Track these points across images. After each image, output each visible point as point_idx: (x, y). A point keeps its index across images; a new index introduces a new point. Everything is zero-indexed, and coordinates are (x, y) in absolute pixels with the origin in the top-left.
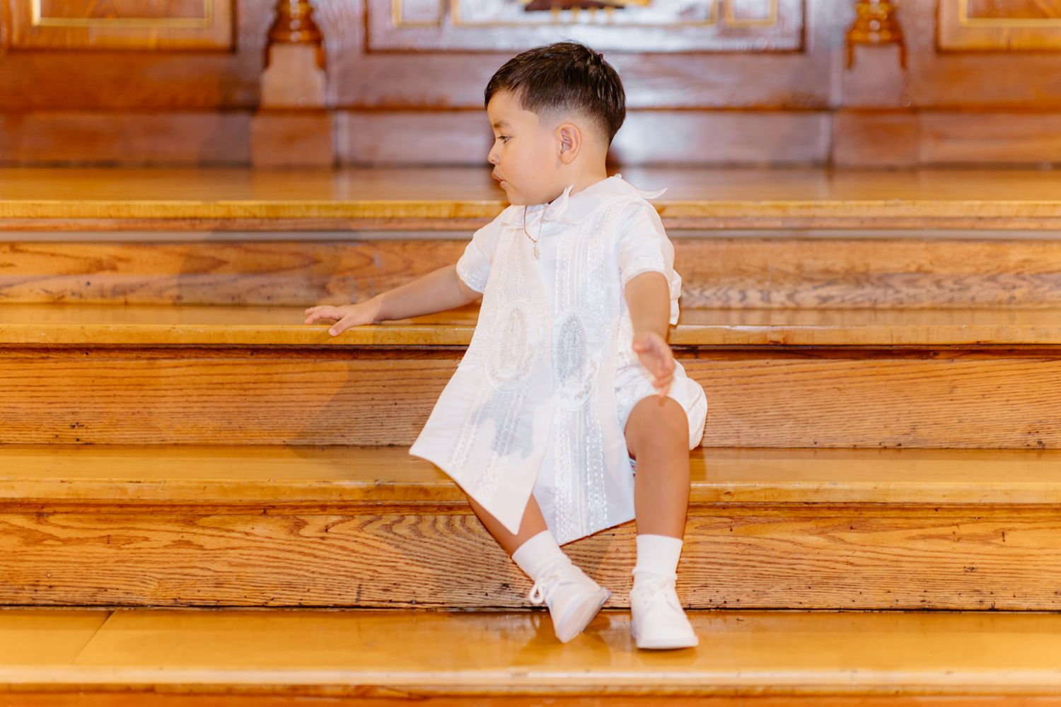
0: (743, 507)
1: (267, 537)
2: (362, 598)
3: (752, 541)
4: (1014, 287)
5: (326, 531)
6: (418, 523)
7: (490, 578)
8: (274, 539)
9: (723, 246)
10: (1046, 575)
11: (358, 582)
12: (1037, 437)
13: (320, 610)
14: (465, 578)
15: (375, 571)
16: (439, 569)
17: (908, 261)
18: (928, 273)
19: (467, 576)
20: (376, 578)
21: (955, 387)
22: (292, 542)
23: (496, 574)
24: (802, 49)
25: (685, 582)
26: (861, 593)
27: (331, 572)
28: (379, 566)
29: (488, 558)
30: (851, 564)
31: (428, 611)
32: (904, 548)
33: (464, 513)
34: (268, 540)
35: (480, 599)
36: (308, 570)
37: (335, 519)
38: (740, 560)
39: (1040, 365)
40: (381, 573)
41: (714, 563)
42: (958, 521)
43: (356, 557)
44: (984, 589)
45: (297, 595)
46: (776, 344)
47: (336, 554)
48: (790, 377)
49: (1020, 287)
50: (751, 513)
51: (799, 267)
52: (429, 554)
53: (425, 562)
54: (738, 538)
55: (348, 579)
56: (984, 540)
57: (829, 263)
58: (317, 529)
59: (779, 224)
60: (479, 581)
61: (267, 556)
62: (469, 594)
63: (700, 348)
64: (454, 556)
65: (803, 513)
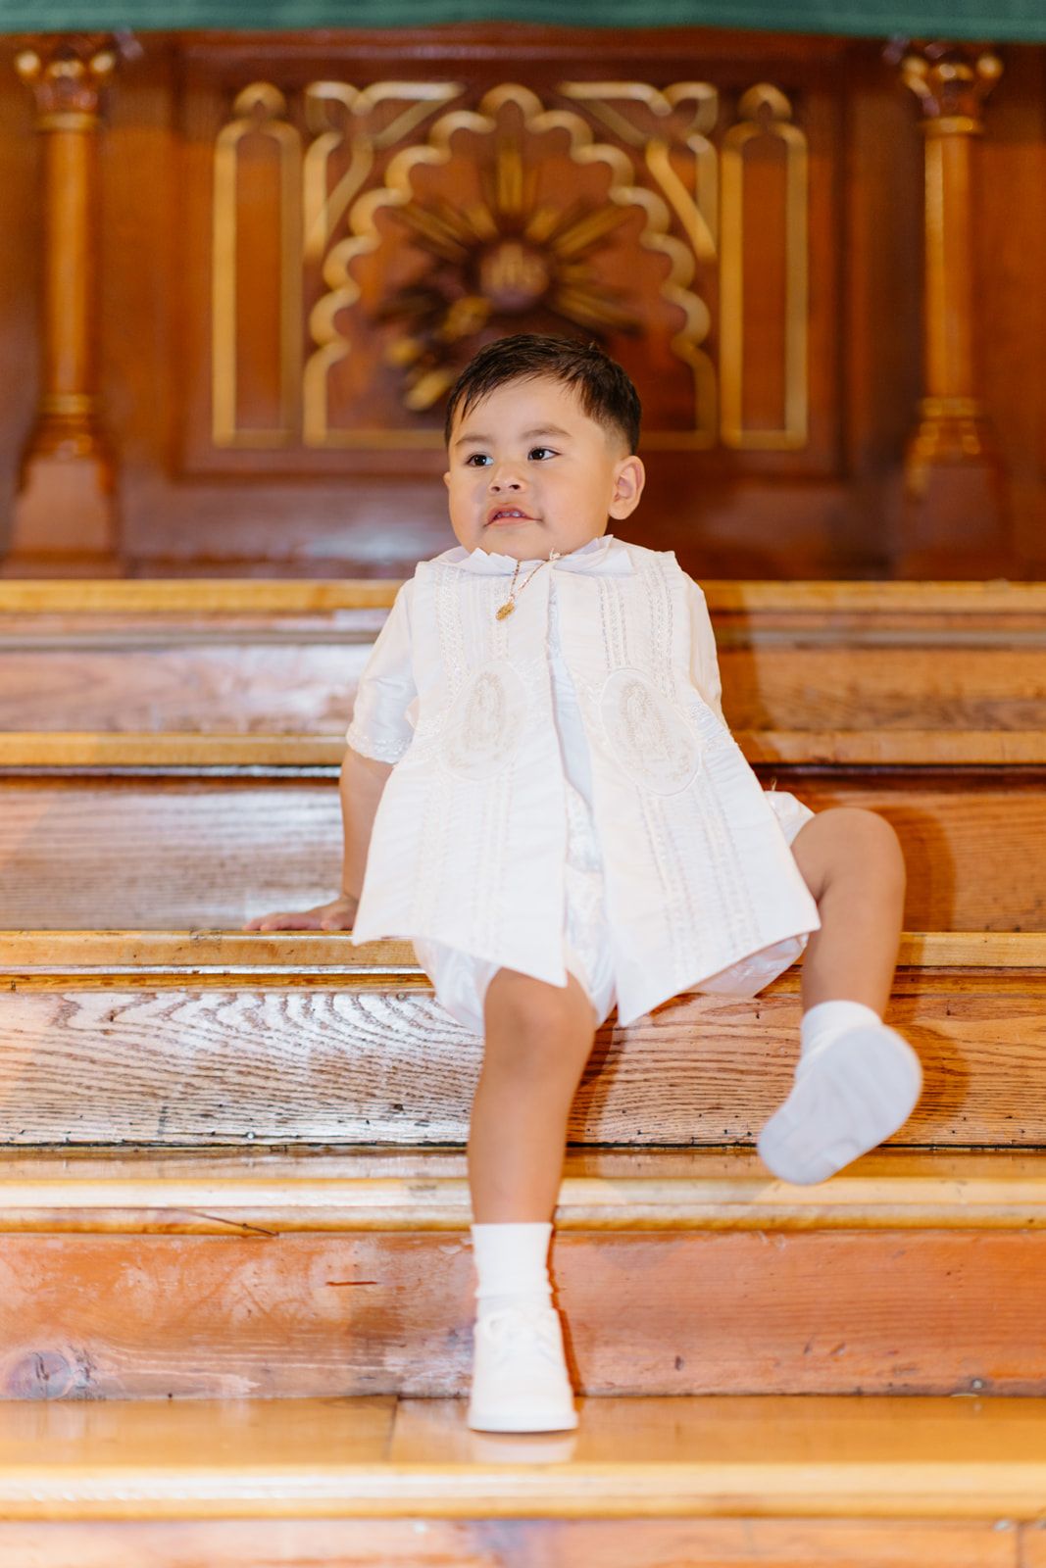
1: (15, 1031)
2: (167, 1130)
5: (112, 1019)
6: (258, 1006)
7: (374, 1096)
8: (27, 1033)
11: (161, 1103)
13: (100, 1149)
14: (333, 1095)
15: (188, 1085)
16: (290, 1082)
17: (1021, 680)
19: (337, 1092)
20: (189, 1097)
22: (55, 1039)
23: (382, 1089)
25: (687, 1101)
26: (965, 1119)
27: (118, 1087)
28: (195, 1076)
29: (370, 1062)
31: (274, 1150)
32: (1031, 1046)
33: (332, 989)
34: (18, 1035)
35: (358, 1131)
36: (79, 1085)
37: (126, 999)
38: (774, 1065)
40: (199, 1088)
41: (732, 1070)
43: (156, 1062)
45: (63, 1125)
47: (126, 1057)
51: (853, 689)
52: (275, 1057)
53: (270, 1070)
54: (768, 1030)
55: (147, 1098)
57: (900, 682)
58: (97, 1018)
59: (821, 621)
60: (356, 1101)
61: (16, 1062)
62: (340, 1122)
64: (315, 1059)
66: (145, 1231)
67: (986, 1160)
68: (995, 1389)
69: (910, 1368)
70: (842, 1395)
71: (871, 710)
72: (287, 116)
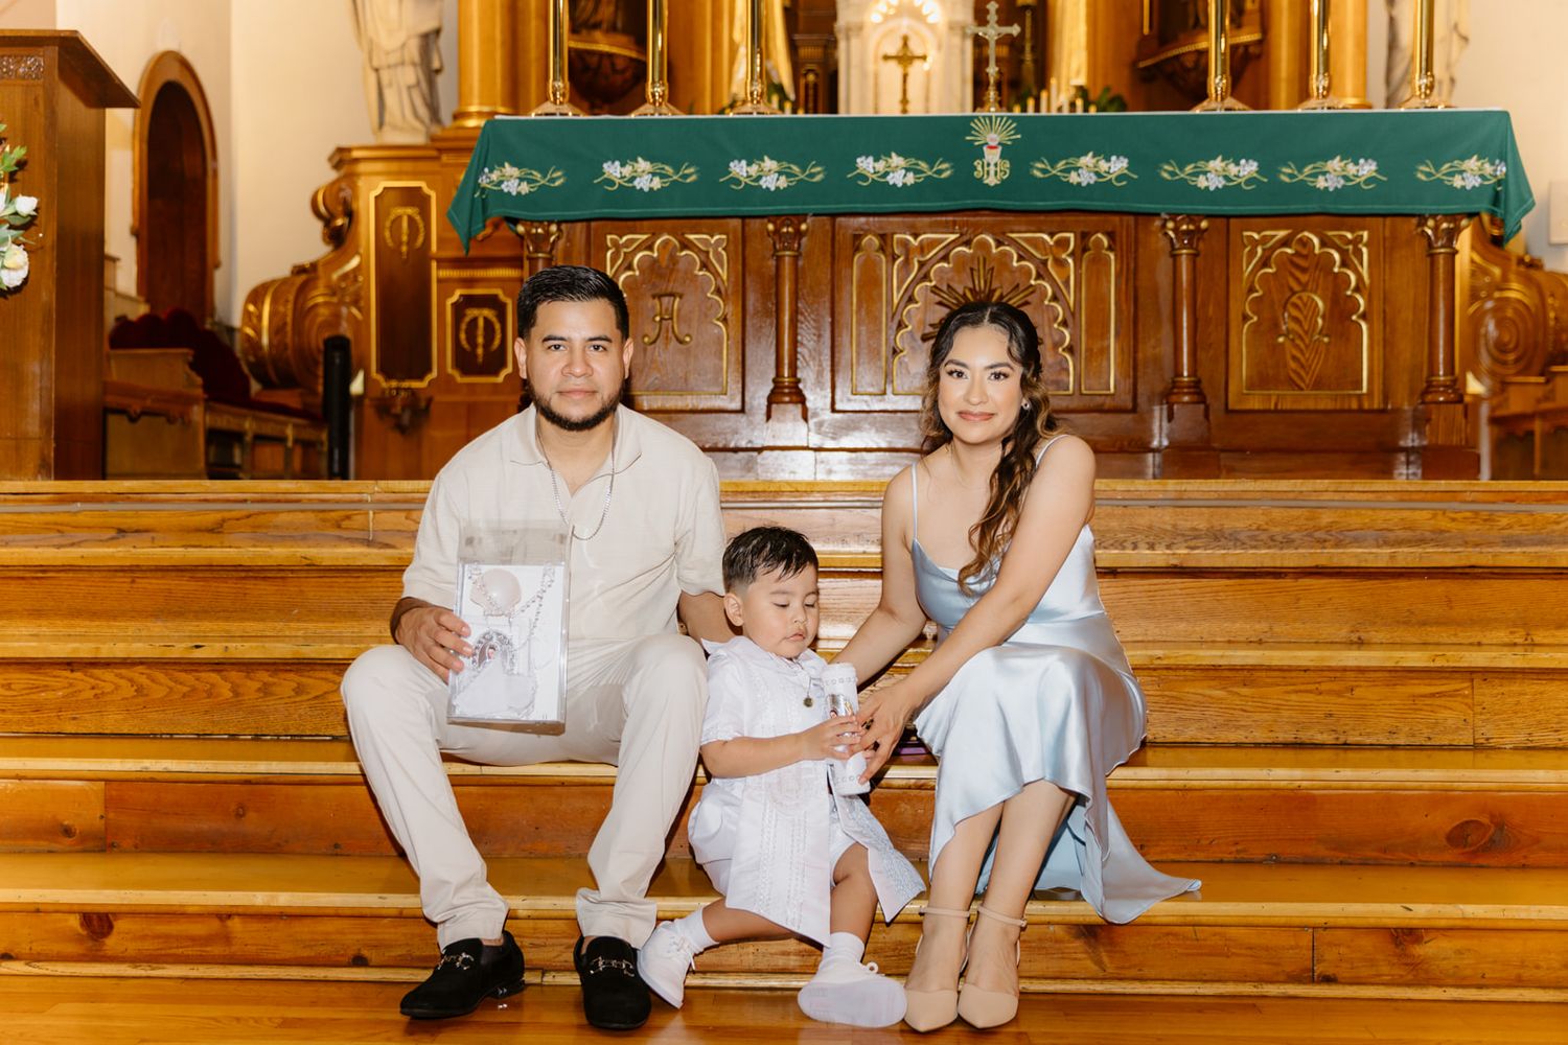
0: (1168, 668)
3: (1174, 694)
4: (1325, 541)
9: (1120, 511)
10: (1383, 720)
12: (1357, 635)
17: (1250, 522)
18: (1264, 530)
21: (1299, 599)
24: (1134, 410)
26: (1251, 732)
30: (1245, 711)
32: (1282, 699)
38: (1166, 707)
39: (1358, 583)
42: (1319, 680)
44: (1340, 729)
46: (1175, 567)
48: (1184, 592)
49: (1330, 541)
50: (1174, 673)
54: (1164, 692)
56: (1339, 694)
57: (1196, 523)
59: (1161, 496)
63: (1119, 570)
65: (1211, 673)
66: (909, 788)
67: (1261, 750)
68: (1282, 859)
69: (1244, 851)
70: (1214, 862)
71: (1183, 535)
72: (882, 249)
